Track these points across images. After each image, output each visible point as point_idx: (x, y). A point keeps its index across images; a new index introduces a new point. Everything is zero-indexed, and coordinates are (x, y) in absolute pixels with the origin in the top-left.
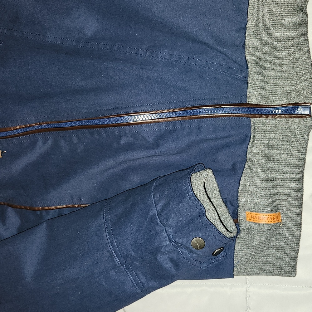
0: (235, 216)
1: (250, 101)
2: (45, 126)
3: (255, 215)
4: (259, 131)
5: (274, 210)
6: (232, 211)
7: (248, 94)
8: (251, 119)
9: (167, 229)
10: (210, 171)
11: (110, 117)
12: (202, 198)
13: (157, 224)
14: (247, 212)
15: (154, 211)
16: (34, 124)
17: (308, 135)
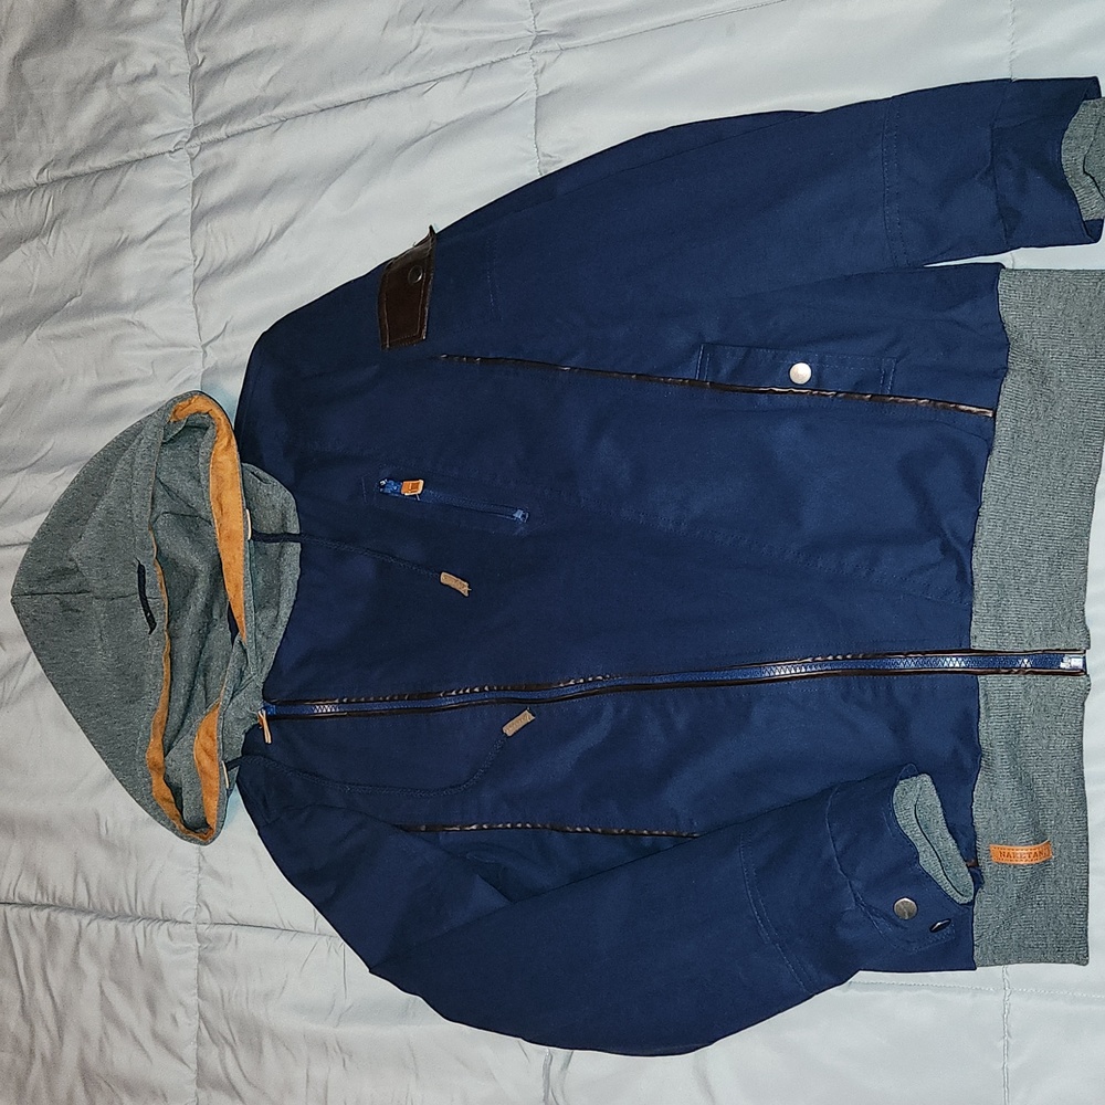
0: (970, 853)
1: (976, 645)
2: (619, 680)
3: (1007, 851)
4: (996, 699)
5: (1039, 837)
6: (964, 844)
7: (973, 632)
8: (981, 678)
9: (853, 882)
10: (926, 778)
11: (731, 668)
12: (913, 832)
13: (837, 874)
14: (992, 847)
15: (831, 850)
16: (600, 678)
17: (1083, 705)
